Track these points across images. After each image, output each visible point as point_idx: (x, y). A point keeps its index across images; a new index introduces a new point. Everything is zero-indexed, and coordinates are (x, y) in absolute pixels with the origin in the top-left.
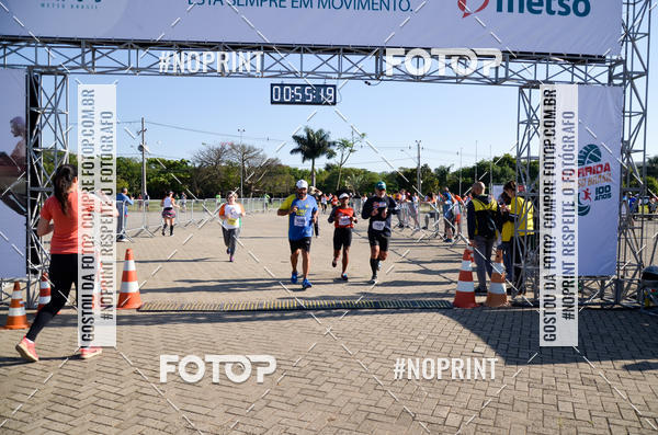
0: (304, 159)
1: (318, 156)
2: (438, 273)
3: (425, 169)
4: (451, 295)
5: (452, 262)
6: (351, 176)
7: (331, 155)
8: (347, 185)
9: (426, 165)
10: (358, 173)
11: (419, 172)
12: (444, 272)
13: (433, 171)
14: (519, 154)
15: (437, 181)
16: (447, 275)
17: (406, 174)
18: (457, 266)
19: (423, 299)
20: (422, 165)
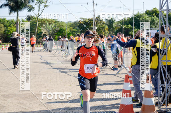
0: (11, 12)
1: (21, 10)
2: (108, 92)
3: (98, 19)
4: (117, 108)
5: (117, 84)
6: (46, 24)
7: (31, 9)
8: (43, 30)
9: (99, 17)
10: (50, 22)
11: (94, 21)
12: (112, 91)
13: (104, 20)
14: (161, 8)
15: (107, 28)
16: (114, 93)
17: (85, 23)
18: (121, 87)
19: (97, 111)
20: (96, 16)
